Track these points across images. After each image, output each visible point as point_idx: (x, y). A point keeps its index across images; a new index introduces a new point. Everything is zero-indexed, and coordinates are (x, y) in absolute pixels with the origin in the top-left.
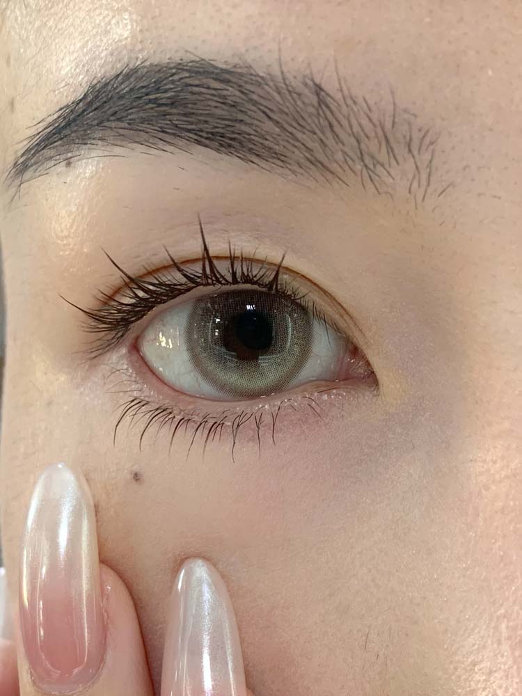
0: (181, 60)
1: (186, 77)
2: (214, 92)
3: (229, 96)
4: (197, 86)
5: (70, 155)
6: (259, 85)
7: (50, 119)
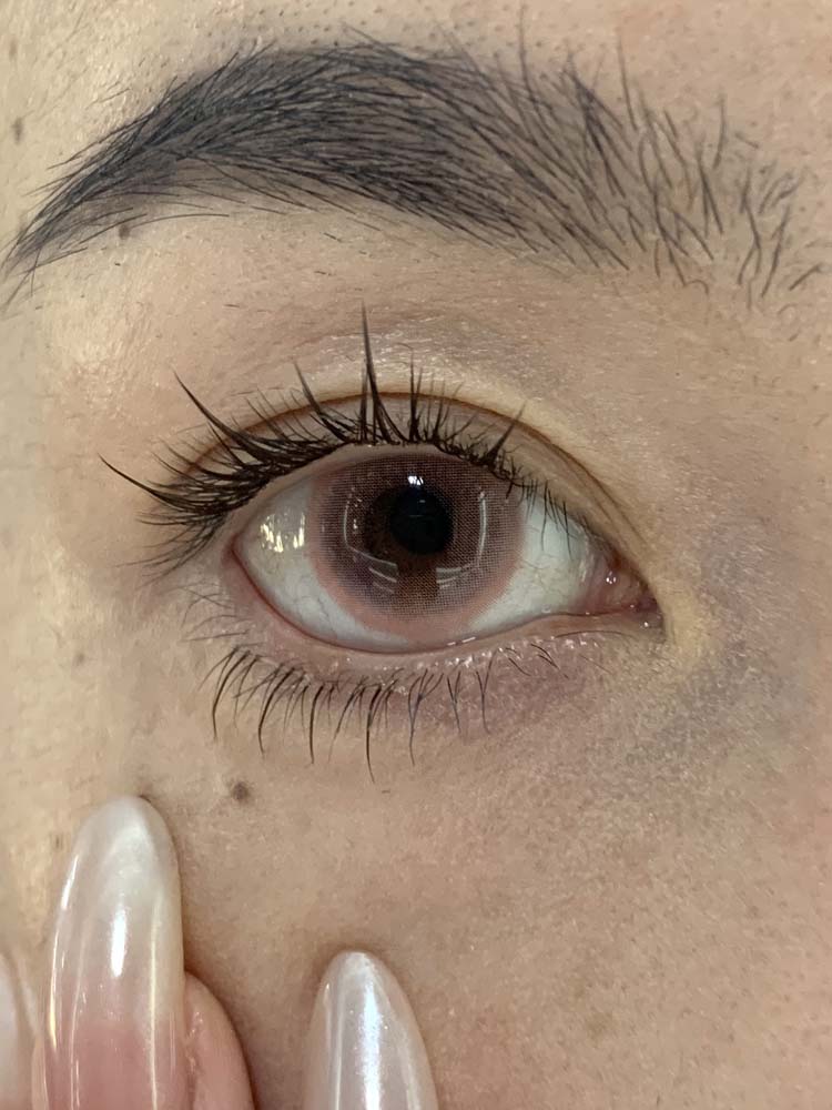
0: (336, 43)
1: (345, 75)
2: (398, 102)
3: (424, 108)
4: (364, 90)
5: (128, 214)
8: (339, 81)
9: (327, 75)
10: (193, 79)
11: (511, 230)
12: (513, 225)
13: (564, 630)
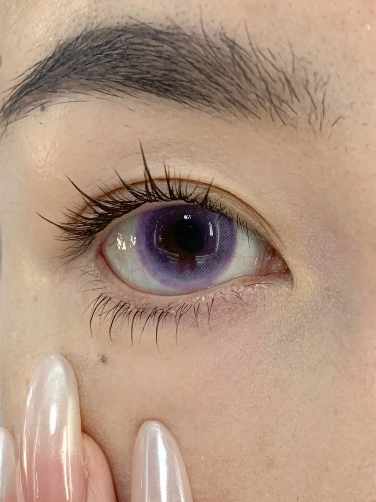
0: (126, 24)
1: (130, 38)
2: (153, 49)
3: (164, 51)
4: (138, 44)
5: (43, 101)
6: (187, 42)
7: (29, 73)
8: (128, 41)
9: (123, 38)
10: (68, 41)
11: (207, 104)
12: (208, 101)
13: (247, 283)
